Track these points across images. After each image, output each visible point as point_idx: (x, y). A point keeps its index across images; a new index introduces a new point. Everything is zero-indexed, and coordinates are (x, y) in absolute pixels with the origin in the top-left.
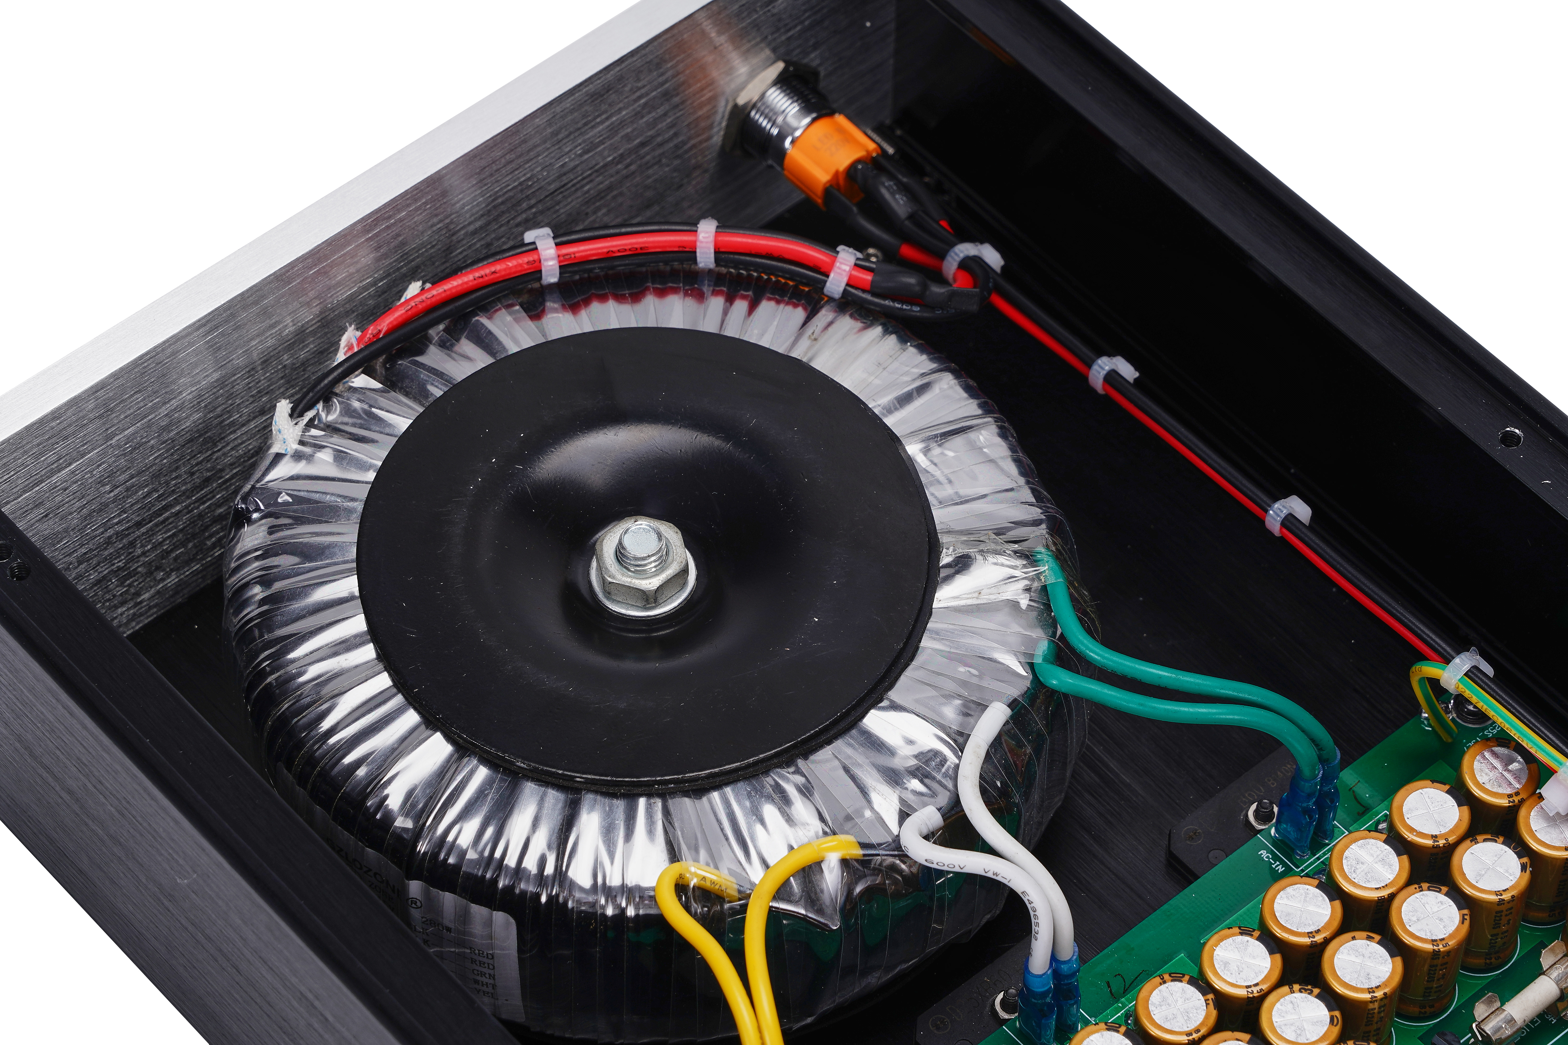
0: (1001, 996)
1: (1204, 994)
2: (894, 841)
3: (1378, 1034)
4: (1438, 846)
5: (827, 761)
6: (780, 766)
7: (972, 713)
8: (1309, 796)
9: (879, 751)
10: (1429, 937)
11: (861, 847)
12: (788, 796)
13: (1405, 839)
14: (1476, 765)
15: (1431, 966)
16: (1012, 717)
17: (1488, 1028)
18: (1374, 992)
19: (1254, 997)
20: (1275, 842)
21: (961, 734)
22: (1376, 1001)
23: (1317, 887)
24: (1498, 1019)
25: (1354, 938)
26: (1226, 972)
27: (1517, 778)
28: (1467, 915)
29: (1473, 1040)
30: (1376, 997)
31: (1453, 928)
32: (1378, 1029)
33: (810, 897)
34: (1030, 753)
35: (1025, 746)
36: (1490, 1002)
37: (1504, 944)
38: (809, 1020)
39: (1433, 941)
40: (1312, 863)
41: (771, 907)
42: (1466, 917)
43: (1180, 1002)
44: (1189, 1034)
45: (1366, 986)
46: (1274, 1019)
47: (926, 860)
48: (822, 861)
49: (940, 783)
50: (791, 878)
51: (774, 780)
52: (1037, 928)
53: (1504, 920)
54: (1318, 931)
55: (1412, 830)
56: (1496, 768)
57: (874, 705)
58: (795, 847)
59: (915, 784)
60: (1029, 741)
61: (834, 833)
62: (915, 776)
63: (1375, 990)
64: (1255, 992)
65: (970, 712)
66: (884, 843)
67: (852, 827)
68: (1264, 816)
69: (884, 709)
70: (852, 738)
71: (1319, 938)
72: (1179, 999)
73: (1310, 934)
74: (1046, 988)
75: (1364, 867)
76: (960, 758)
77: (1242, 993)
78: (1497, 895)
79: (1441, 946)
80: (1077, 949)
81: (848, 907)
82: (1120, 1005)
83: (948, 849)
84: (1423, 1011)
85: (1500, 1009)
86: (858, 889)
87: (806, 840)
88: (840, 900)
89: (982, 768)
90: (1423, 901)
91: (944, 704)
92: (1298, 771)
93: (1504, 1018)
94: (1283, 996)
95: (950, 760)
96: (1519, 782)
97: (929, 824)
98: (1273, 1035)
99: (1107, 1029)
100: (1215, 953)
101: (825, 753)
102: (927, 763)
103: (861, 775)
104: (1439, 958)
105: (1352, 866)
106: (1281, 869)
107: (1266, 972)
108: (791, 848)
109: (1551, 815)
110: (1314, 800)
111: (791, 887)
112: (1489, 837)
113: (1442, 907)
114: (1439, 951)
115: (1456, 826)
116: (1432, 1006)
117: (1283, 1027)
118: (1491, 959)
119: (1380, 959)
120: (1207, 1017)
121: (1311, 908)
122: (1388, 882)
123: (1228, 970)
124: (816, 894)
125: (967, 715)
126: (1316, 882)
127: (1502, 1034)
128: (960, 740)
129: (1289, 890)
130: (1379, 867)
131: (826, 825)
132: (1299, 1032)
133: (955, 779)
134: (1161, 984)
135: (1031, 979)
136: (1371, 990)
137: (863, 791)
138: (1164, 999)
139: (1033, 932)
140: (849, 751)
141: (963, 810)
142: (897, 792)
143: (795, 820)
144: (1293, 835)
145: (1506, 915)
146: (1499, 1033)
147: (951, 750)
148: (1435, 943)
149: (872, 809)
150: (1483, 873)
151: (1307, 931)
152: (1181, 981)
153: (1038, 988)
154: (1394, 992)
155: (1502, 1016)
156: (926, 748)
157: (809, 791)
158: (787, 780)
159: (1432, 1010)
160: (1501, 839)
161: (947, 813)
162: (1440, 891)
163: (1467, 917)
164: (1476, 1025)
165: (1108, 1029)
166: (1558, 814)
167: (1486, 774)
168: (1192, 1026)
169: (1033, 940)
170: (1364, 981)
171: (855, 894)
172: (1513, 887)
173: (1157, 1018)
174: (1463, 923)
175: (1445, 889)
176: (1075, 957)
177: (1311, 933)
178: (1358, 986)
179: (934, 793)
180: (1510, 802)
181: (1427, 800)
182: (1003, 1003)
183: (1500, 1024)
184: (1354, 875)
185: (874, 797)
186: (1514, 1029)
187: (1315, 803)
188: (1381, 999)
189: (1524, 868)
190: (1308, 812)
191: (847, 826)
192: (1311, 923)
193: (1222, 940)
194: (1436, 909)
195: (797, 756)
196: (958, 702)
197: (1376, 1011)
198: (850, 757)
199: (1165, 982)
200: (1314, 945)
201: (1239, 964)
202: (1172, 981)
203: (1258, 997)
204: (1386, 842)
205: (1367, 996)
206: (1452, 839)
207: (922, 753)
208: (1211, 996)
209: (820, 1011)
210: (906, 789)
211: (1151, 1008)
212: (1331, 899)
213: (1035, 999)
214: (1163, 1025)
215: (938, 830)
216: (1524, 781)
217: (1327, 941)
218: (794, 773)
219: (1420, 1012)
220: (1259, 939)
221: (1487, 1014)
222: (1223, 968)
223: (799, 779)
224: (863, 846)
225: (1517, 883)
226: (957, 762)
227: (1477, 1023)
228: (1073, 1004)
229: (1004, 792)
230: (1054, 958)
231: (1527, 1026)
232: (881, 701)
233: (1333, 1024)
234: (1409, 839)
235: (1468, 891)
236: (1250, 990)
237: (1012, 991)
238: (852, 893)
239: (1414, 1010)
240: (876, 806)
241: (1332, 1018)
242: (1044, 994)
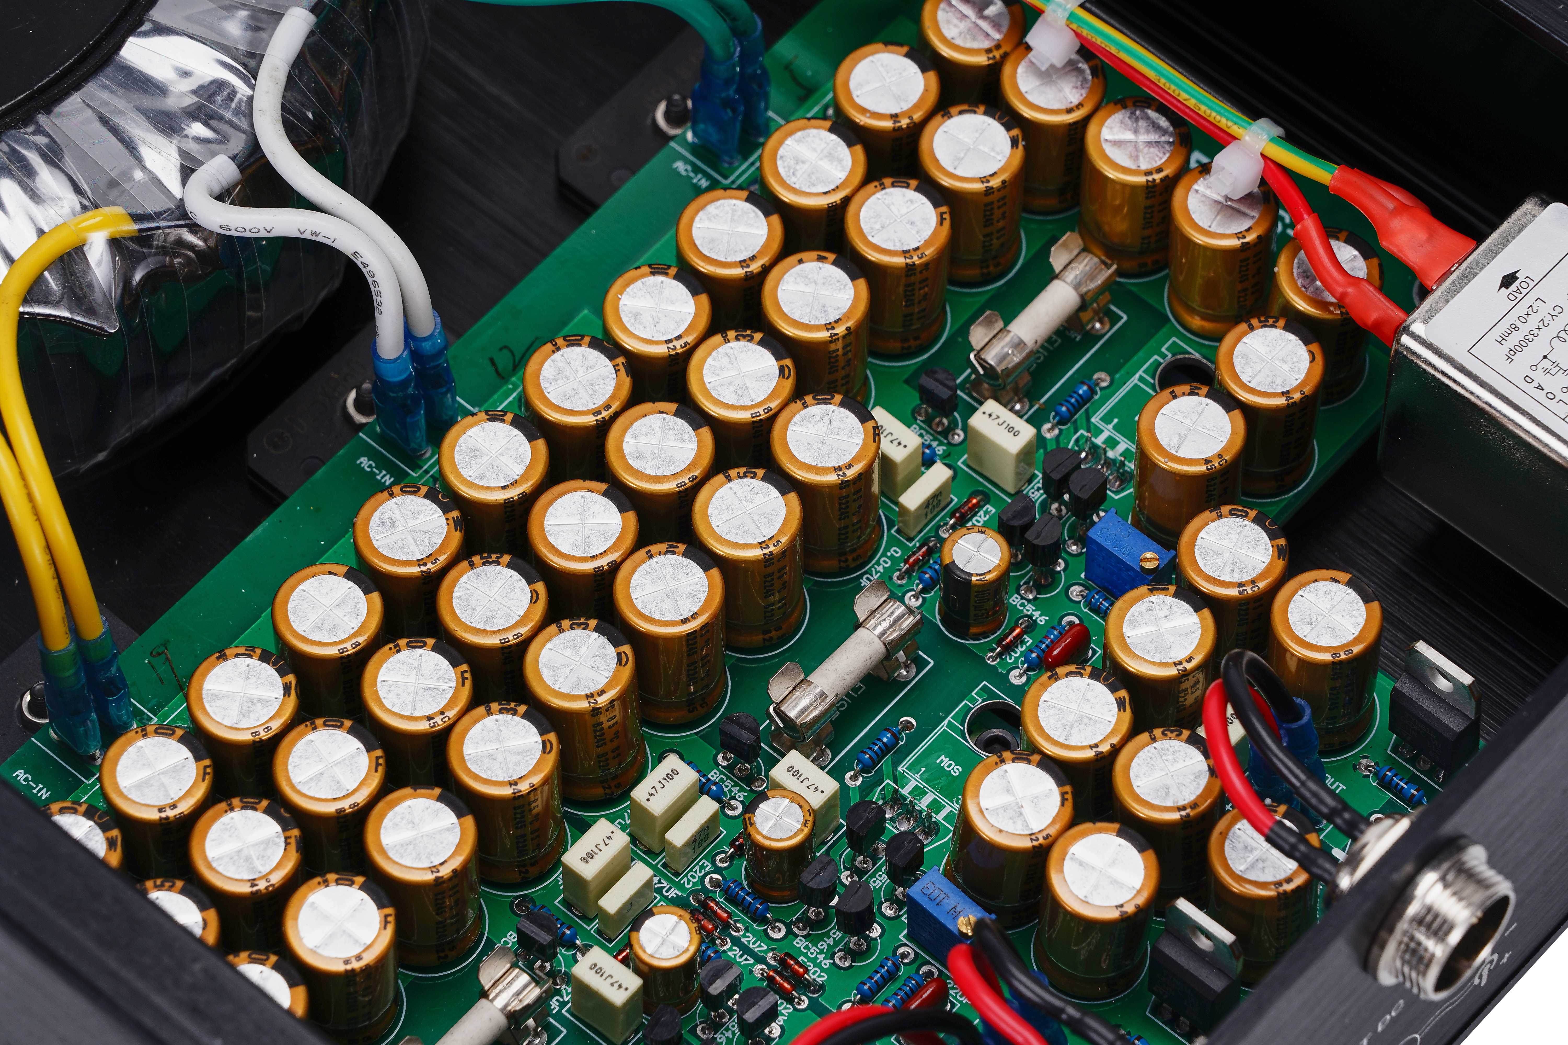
0: (353, 395)
1: (611, 359)
2: (177, 207)
3: (847, 383)
4: (900, 128)
5: (77, 112)
6: (14, 126)
7: (264, 26)
8: (728, 83)
9: (145, 91)
10: (899, 248)
11: (134, 221)
12: (30, 164)
13: (857, 124)
14: (941, 15)
15: (906, 286)
16: (318, 25)
17: (991, 357)
18: (833, 328)
19: (677, 354)
20: (694, 149)
21: (252, 55)
22: (838, 339)
23: (747, 200)
24: (1002, 343)
25: (801, 261)
26: (637, 326)
27: (995, 23)
28: (945, 213)
29: (973, 376)
30: (837, 334)
31: (930, 232)
32: (847, 376)
33: (75, 294)
34: (349, 70)
35: (341, 62)
36: (989, 323)
37: (1002, 245)
38: (101, 456)
39: (905, 252)
40: (743, 171)
41: (22, 314)
42: (945, 216)
43: (581, 372)
44: (597, 413)
45: (823, 322)
46: (707, 379)
47: (221, 227)
48: (84, 245)
49: (230, 123)
50: (46, 273)
51: (9, 145)
52: (379, 299)
53: (997, 214)
54: (753, 258)
55: (863, 111)
56: (966, 16)
57: (132, 31)
58: (46, 230)
59: (198, 129)
60: (345, 54)
61: (96, 207)
62: (196, 119)
63: (835, 325)
64: (678, 347)
65: (260, 25)
66: (165, 212)
67: (120, 196)
68: (676, 117)
69: (146, 34)
70: (107, 77)
71: (755, 267)
72: (579, 368)
73: (743, 263)
74: (404, 376)
75: (805, 167)
76: (253, 88)
77: (661, 350)
78: (983, 182)
79: (915, 258)
80: (438, 320)
81: (127, 302)
82: (510, 386)
83: (248, 208)
84: (906, 345)
85: (1003, 330)
86: (138, 276)
87: (60, 221)
88: (116, 293)
89: (284, 97)
90: (887, 202)
91: (225, 18)
92: (708, 51)
93: (1011, 341)
94: (715, 348)
95: (241, 91)
96: (999, 31)
97: (221, 178)
98: (707, 400)
99: (488, 419)
100: (621, 303)
101: (74, 101)
102: (210, 98)
103: (125, 126)
104: (915, 274)
105: (789, 167)
106: (704, 183)
107: (689, 319)
108: (41, 232)
109: (1043, 69)
110: (734, 87)
111: (47, 284)
112: (965, 107)
113: (912, 207)
114: (914, 264)
115: (922, 99)
116: (916, 338)
117: (719, 389)
118: (987, 267)
119: (838, 284)
120: (617, 388)
121: (741, 229)
122: (838, 182)
123: (640, 323)
124: (82, 289)
125: (257, 29)
126: (745, 194)
127: (1009, 363)
128: (252, 63)
129: (711, 209)
130: (825, 165)
131: (84, 197)
132: (740, 392)
133: (249, 115)
134: (554, 352)
135: (383, 367)
136: (829, 327)
137: (130, 147)
138: (560, 371)
139: (376, 305)
140: (105, 95)
141: (264, 156)
142: (175, 141)
143: (41, 195)
144: (714, 135)
145: (999, 208)
146: (1005, 362)
147: (241, 78)
148: (907, 255)
149: (144, 168)
150: (962, 155)
151: (738, 259)
152: (580, 345)
153: (394, 376)
154: (860, 325)
155: (1008, 339)
156: (207, 79)
157: (56, 156)
158: (28, 145)
159: (918, 342)
160: (982, 109)
161: (244, 162)
162: (908, 186)
163: (947, 216)
164: (975, 356)
165: (490, 420)
166: (1052, 66)
167: (955, 26)
168: (600, 401)
169: (377, 314)
170: (819, 316)
171: (134, 283)
172: (1002, 170)
173: (553, 397)
174: (941, 224)
175: (914, 183)
176: (438, 331)
177: (744, 261)
178: (812, 323)
179: (224, 137)
180: (989, 59)
181: (881, 69)
182: (357, 404)
183: (1006, 350)
184: (794, 179)
185: (146, 153)
186: (1024, 354)
187: (737, 91)
188: (844, 337)
189: (1014, 142)
190: (728, 103)
191: (113, 194)
192: (743, 248)
193: (628, 285)
194: (904, 211)
195: (37, 110)
196: (243, 13)
197: (840, 352)
198: (106, 103)
199: (558, 349)
200: (749, 277)
201: (654, 314)
202: (568, 346)
203: (683, 353)
204: (832, 130)
205: (824, 335)
206: (917, 116)
207: (202, 87)
208: (621, 360)
209: (113, 444)
210: (186, 136)
211: (544, 384)
212: (767, 214)
213: (393, 392)
214: (561, 405)
215: (235, 186)
216: (1005, 29)
217: (766, 270)
218: (33, 133)
219: (903, 348)
220: (677, 277)
221: (987, 340)
222: (633, 321)
223: (41, 140)
224: (137, 218)
225: (1008, 163)
226: (250, 92)
227: (975, 352)
228: (446, 393)
229: (319, 126)
230: (408, 334)
231: (1042, 346)
232: (141, 23)
233: (783, 377)
234: (862, 123)
235: (946, 182)
236: (671, 345)
237: (367, 386)
238: (131, 283)
239: (895, 346)
240: (148, 164)
241: (782, 370)
242: (404, 384)
